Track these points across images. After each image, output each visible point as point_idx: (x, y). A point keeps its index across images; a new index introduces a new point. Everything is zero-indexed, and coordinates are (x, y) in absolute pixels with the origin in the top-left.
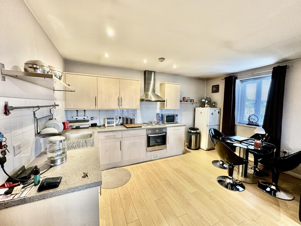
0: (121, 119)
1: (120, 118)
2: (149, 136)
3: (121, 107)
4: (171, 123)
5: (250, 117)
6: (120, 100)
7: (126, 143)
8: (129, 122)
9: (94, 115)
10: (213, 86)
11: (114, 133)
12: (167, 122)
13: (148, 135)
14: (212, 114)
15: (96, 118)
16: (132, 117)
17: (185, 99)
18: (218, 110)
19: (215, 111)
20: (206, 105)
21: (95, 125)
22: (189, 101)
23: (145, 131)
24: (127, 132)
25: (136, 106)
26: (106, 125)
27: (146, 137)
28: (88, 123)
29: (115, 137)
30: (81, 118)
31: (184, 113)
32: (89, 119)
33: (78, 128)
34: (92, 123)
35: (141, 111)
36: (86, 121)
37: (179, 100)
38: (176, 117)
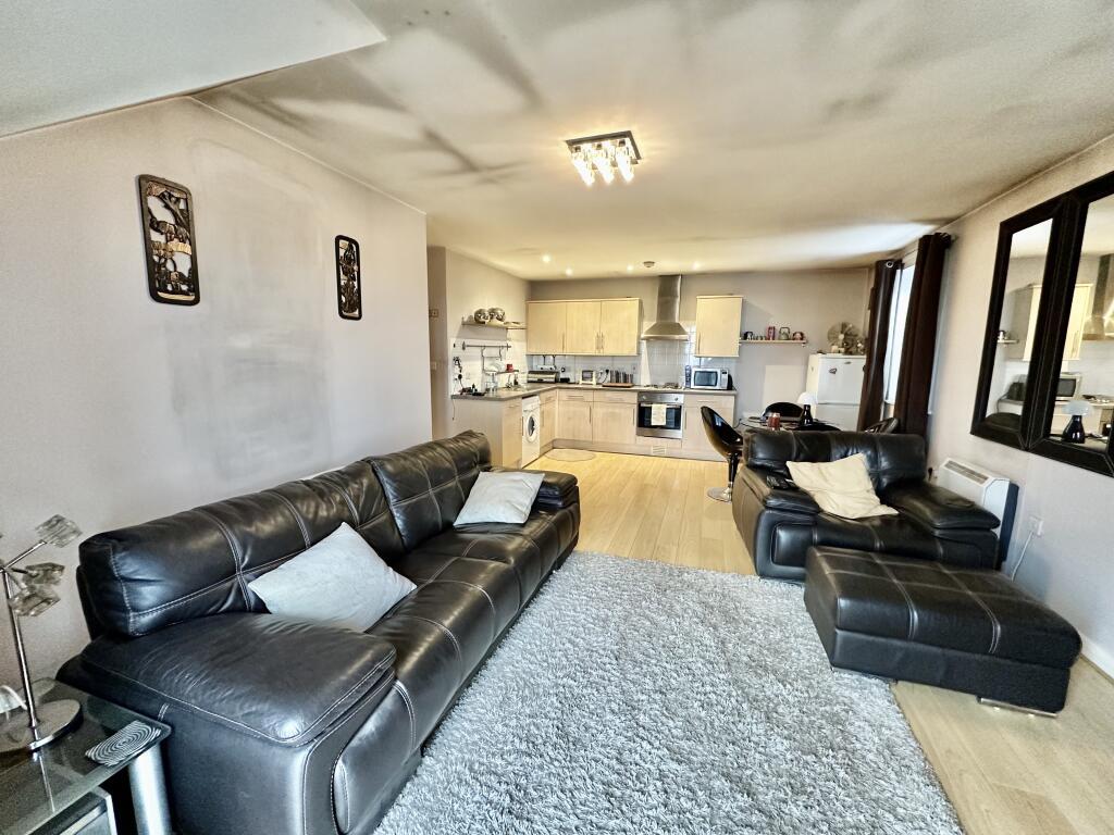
0: (609, 373)
1: (607, 371)
2: (643, 405)
3: (602, 351)
4: (708, 387)
6: (600, 339)
7: (599, 412)
9: (566, 365)
13: (639, 404)
14: (833, 371)
15: (569, 371)
16: (628, 373)
17: (771, 334)
18: (861, 361)
19: (849, 363)
20: (835, 348)
21: (566, 381)
22: (783, 337)
23: (636, 395)
24: (602, 393)
25: (629, 348)
26: (581, 382)
27: (636, 407)
28: (553, 376)
29: (582, 399)
30: (547, 368)
31: (769, 368)
32: (559, 369)
33: (540, 381)
34: (562, 376)
35: (649, 359)
36: (552, 373)
37: (739, 336)
38: (722, 376)
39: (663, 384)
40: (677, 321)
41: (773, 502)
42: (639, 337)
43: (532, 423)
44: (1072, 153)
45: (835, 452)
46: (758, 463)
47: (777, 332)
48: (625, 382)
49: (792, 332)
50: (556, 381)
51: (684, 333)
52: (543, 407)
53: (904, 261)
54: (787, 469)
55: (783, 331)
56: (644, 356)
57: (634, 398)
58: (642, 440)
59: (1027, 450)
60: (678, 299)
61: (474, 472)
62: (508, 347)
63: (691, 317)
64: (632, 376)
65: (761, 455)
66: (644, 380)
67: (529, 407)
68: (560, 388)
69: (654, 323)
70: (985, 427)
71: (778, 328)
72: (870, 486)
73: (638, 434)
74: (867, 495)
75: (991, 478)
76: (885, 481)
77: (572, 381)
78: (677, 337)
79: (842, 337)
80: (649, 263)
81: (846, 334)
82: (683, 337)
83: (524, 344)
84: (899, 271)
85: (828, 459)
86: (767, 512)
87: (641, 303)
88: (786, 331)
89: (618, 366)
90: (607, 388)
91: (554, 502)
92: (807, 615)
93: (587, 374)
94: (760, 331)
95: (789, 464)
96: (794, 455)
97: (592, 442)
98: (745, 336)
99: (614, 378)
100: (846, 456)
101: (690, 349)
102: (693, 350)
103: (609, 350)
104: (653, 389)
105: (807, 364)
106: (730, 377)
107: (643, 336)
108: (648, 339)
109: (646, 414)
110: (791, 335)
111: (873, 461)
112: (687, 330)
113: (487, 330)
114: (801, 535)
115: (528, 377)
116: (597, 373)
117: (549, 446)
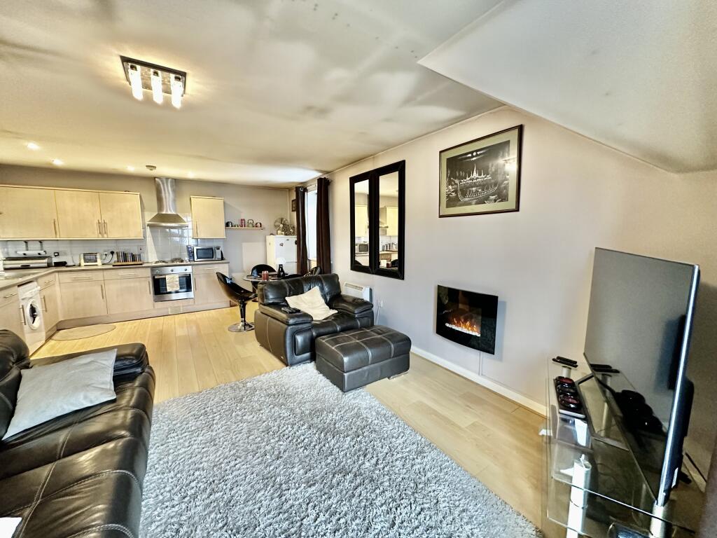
0: (115, 254)
1: (112, 253)
2: (156, 277)
3: (105, 236)
4: (207, 259)
6: (102, 226)
7: (112, 288)
8: (130, 258)
9: (60, 249)
11: (89, 274)
13: (153, 277)
14: (282, 245)
16: (136, 252)
17: (243, 223)
18: (294, 238)
19: (289, 240)
20: (279, 232)
21: (63, 264)
22: (251, 225)
23: (149, 270)
24: (113, 272)
25: (135, 233)
26: (83, 263)
27: (150, 280)
28: (46, 261)
29: (89, 280)
30: (32, 254)
31: (245, 245)
32: (51, 254)
33: (25, 268)
34: (56, 260)
36: (44, 258)
37: (224, 225)
38: (217, 251)
39: (169, 259)
40: (176, 213)
41: (291, 321)
42: (144, 224)
43: (33, 310)
44: (371, 155)
45: (306, 288)
46: (271, 302)
47: (246, 223)
48: (134, 260)
49: (255, 222)
50: (49, 266)
51: (183, 221)
52: (44, 293)
53: (308, 188)
54: (286, 302)
55: (249, 222)
56: (149, 239)
57: (148, 273)
58: (160, 305)
59: (373, 274)
61: (14, 373)
64: (139, 255)
65: (271, 297)
66: (151, 257)
67: (28, 295)
68: (58, 272)
69: (155, 213)
70: (356, 266)
71: (246, 221)
72: (323, 301)
73: (156, 301)
74: (323, 306)
75: (364, 288)
76: (328, 298)
77: (68, 264)
78: (176, 224)
79: (281, 226)
80: (152, 167)
81: (284, 225)
82: (180, 224)
84: (306, 193)
85: (303, 293)
86: (289, 328)
87: (140, 197)
88: (252, 222)
89: (122, 248)
90: (116, 267)
91: (132, 371)
92: (321, 375)
93: (90, 257)
94: (236, 222)
95: (287, 298)
96: (288, 293)
97: (108, 316)
98: (227, 225)
99: (121, 258)
100: (310, 289)
101: (189, 233)
102: (191, 235)
103: (114, 234)
104: (164, 264)
105: (265, 241)
106: (221, 251)
107: (146, 223)
108: (150, 226)
109: (161, 284)
110: (254, 224)
111: (322, 289)
112: (185, 219)
114: (308, 335)
115: (4, 264)
116: (101, 255)
117: (55, 329)
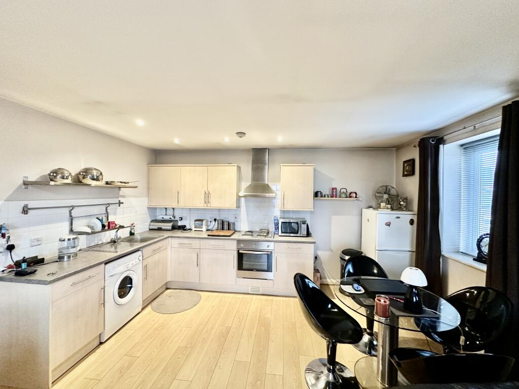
0: (217, 222)
1: (215, 220)
2: (240, 251)
3: (209, 205)
4: (292, 235)
5: (481, 241)
6: (207, 195)
7: (206, 257)
8: (226, 227)
9: (184, 215)
10: (405, 162)
11: (190, 241)
12: (282, 233)
13: (238, 251)
14: (388, 224)
15: (186, 219)
16: (231, 220)
17: (334, 193)
18: (408, 215)
19: (399, 218)
20: (382, 204)
21: (183, 228)
22: (343, 195)
23: (235, 243)
25: (231, 203)
27: (235, 253)
28: (172, 224)
30: (167, 218)
31: (335, 218)
32: (177, 218)
33: (160, 229)
34: (180, 223)
35: (247, 211)
36: (171, 221)
37: (312, 195)
38: (303, 225)
40: (266, 183)
42: (238, 195)
47: (338, 192)
48: (228, 230)
49: (349, 191)
50: (174, 229)
51: (272, 192)
52: (149, 259)
55: (342, 191)
56: (243, 209)
58: (242, 281)
60: (267, 166)
62: (120, 203)
63: (277, 179)
64: (234, 224)
66: (243, 225)
67: (121, 269)
68: (172, 237)
69: (250, 183)
71: (338, 189)
73: (238, 277)
77: (187, 227)
78: (267, 195)
79: (386, 196)
80: (241, 134)
82: (271, 195)
83: (146, 199)
84: (441, 146)
87: (239, 168)
88: (345, 191)
89: (223, 216)
93: (199, 223)
94: (326, 191)
98: (316, 195)
99: (220, 226)
101: (278, 203)
102: (279, 206)
103: (215, 203)
104: (249, 238)
106: (307, 226)
107: (242, 194)
108: (245, 196)
110: (348, 194)
112: (274, 190)
113: (85, 189)
115: (150, 225)
116: (207, 222)
117: (165, 287)
